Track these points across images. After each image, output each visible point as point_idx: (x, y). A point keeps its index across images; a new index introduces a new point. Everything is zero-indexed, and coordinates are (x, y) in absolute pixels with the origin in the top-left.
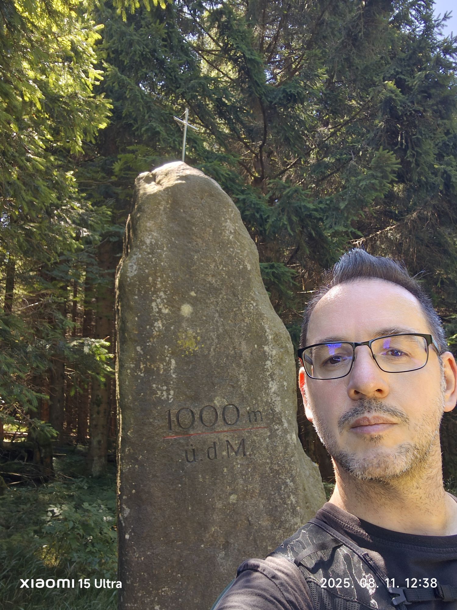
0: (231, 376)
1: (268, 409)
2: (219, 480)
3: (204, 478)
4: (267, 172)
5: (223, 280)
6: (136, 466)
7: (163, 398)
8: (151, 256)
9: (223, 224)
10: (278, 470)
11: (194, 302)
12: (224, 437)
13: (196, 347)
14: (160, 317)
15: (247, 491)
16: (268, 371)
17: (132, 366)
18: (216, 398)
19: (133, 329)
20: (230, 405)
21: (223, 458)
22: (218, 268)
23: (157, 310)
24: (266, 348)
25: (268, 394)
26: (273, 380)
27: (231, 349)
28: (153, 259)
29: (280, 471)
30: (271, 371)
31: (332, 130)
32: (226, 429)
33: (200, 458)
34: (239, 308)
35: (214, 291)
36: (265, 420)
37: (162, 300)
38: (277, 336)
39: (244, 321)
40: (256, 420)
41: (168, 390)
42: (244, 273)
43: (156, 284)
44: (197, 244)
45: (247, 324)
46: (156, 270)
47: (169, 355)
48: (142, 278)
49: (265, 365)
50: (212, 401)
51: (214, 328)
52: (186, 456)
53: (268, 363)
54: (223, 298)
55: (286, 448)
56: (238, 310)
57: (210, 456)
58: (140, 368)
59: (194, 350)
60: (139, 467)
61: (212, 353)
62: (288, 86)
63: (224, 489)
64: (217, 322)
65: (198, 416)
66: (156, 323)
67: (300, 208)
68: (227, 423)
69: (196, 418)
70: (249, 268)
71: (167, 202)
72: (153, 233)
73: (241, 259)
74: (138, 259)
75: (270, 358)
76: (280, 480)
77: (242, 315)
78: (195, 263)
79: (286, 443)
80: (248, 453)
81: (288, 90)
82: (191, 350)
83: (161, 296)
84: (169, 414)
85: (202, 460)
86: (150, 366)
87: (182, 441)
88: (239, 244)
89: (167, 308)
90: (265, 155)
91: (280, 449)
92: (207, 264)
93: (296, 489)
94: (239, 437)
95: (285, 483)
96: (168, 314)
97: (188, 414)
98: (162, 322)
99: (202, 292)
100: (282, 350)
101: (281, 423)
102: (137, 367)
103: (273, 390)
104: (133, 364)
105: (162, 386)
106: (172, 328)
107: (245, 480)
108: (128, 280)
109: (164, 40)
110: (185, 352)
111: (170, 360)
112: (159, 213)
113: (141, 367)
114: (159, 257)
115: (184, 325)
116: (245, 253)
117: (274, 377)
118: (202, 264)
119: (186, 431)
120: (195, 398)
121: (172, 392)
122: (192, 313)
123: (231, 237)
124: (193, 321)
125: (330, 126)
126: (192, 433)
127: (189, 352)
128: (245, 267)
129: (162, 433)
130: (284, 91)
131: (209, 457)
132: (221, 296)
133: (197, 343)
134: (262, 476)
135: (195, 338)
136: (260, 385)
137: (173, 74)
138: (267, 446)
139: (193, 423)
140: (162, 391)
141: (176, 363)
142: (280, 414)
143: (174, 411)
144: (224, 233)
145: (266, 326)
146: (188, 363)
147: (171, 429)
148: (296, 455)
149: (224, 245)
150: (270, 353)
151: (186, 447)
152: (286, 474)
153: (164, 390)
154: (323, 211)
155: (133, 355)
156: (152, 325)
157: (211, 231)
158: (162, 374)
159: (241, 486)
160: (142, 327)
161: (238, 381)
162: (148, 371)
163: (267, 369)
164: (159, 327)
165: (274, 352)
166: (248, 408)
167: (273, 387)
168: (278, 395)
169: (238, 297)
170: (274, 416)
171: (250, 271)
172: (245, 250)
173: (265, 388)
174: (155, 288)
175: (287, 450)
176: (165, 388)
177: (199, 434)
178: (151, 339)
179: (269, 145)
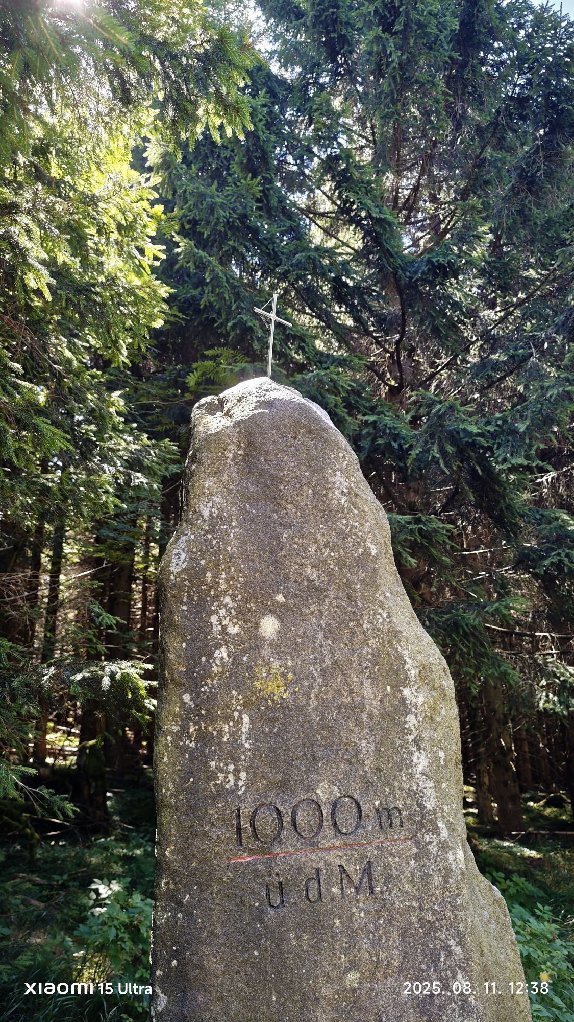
0: (346, 743)
1: (412, 805)
2: (327, 942)
3: (299, 938)
4: (408, 377)
5: (330, 574)
6: (180, 915)
7: (227, 787)
8: (210, 536)
9: (330, 480)
10: (434, 923)
11: (281, 613)
12: (335, 859)
13: (285, 691)
14: (225, 641)
15: (377, 963)
16: (411, 734)
17: (176, 728)
18: (321, 785)
19: (178, 664)
20: (345, 796)
21: (333, 900)
22: (322, 554)
23: (220, 628)
24: (406, 692)
25: (411, 776)
26: (419, 749)
27: (346, 694)
28: (214, 542)
29: (437, 925)
30: (416, 733)
31: (502, 314)
32: (337, 844)
33: (292, 901)
34: (358, 621)
35: (315, 592)
36: (407, 825)
37: (229, 611)
38: (425, 670)
39: (367, 644)
40: (391, 825)
41: (236, 772)
42: (365, 560)
43: (218, 583)
44: (287, 514)
45: (373, 649)
46: (217, 559)
47: (239, 708)
48: (194, 575)
49: (405, 722)
50: (313, 790)
51: (315, 658)
52: (268, 895)
53: (411, 718)
54: (331, 604)
55: (446, 878)
56: (356, 626)
57: (311, 896)
58: (188, 732)
59: (282, 698)
60: (184, 918)
61: (314, 703)
62: (434, 254)
63: (335, 960)
64: (321, 646)
65: (289, 819)
66: (217, 652)
67: (458, 433)
68: (340, 832)
69: (285, 824)
70: (374, 552)
71: (239, 447)
72: (214, 498)
73: (360, 537)
74: (189, 542)
75: (413, 710)
76: (437, 942)
77: (364, 633)
78: (284, 546)
79: (446, 868)
80: (378, 889)
81: (434, 260)
82: (276, 698)
83: (226, 605)
84: (239, 817)
85: (295, 904)
86: (206, 728)
87: (260, 867)
88: (356, 512)
89: (236, 623)
90: (404, 354)
91: (436, 880)
92: (303, 547)
93: (467, 959)
94: (361, 858)
95: (447, 948)
96: (239, 635)
97: (272, 816)
98: (227, 649)
99: (295, 595)
100: (434, 694)
101: (436, 830)
102: (184, 730)
103: (420, 768)
104: (176, 725)
105: (227, 765)
106: (245, 659)
107: (372, 942)
108: (172, 578)
109: (258, 201)
110: (266, 700)
111: (240, 717)
112: (225, 465)
113: (191, 730)
114: (224, 538)
115: (265, 652)
116: (367, 528)
117: (423, 745)
118: (295, 546)
119: (268, 848)
120: (284, 786)
121: (243, 775)
122: (279, 632)
123: (343, 501)
124: (280, 646)
125: (498, 309)
126: (278, 851)
127: (273, 701)
128: (367, 552)
129: (226, 851)
130: (429, 261)
131: (308, 898)
132: (327, 601)
133: (287, 685)
134: (404, 934)
135: (284, 675)
136: (397, 758)
137: (270, 247)
138: (413, 874)
139: (279, 833)
140: (227, 773)
141: (252, 722)
142: (435, 813)
143: (246, 811)
144: (330, 494)
145: (406, 653)
146: (271, 722)
147: (241, 844)
148: (465, 891)
149: (331, 515)
150: (414, 700)
151: (267, 879)
152: (447, 930)
153: (229, 772)
154: (494, 436)
155: (177, 709)
156: (210, 656)
157: (310, 491)
158: (228, 743)
159: (366, 955)
160: (193, 659)
161: (358, 752)
162: (203, 738)
163: (409, 729)
164: (222, 658)
165: (420, 700)
166: (377, 803)
167: (421, 762)
168: (430, 778)
169: (356, 602)
170: (423, 818)
171: (375, 557)
172: (367, 521)
173: (406, 765)
174: (216, 590)
175: (447, 882)
176: (231, 767)
177: (291, 854)
178: (209, 681)
179: (409, 339)
